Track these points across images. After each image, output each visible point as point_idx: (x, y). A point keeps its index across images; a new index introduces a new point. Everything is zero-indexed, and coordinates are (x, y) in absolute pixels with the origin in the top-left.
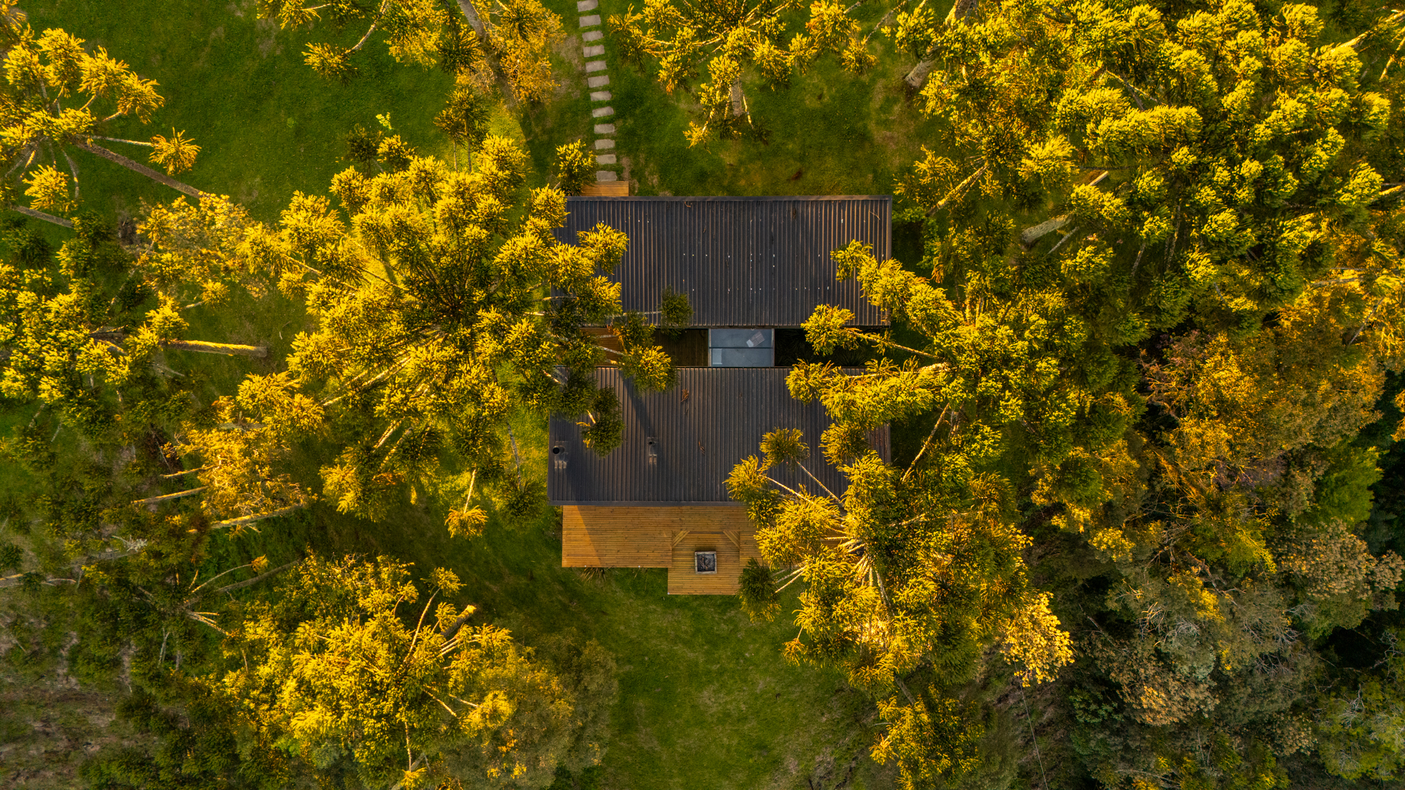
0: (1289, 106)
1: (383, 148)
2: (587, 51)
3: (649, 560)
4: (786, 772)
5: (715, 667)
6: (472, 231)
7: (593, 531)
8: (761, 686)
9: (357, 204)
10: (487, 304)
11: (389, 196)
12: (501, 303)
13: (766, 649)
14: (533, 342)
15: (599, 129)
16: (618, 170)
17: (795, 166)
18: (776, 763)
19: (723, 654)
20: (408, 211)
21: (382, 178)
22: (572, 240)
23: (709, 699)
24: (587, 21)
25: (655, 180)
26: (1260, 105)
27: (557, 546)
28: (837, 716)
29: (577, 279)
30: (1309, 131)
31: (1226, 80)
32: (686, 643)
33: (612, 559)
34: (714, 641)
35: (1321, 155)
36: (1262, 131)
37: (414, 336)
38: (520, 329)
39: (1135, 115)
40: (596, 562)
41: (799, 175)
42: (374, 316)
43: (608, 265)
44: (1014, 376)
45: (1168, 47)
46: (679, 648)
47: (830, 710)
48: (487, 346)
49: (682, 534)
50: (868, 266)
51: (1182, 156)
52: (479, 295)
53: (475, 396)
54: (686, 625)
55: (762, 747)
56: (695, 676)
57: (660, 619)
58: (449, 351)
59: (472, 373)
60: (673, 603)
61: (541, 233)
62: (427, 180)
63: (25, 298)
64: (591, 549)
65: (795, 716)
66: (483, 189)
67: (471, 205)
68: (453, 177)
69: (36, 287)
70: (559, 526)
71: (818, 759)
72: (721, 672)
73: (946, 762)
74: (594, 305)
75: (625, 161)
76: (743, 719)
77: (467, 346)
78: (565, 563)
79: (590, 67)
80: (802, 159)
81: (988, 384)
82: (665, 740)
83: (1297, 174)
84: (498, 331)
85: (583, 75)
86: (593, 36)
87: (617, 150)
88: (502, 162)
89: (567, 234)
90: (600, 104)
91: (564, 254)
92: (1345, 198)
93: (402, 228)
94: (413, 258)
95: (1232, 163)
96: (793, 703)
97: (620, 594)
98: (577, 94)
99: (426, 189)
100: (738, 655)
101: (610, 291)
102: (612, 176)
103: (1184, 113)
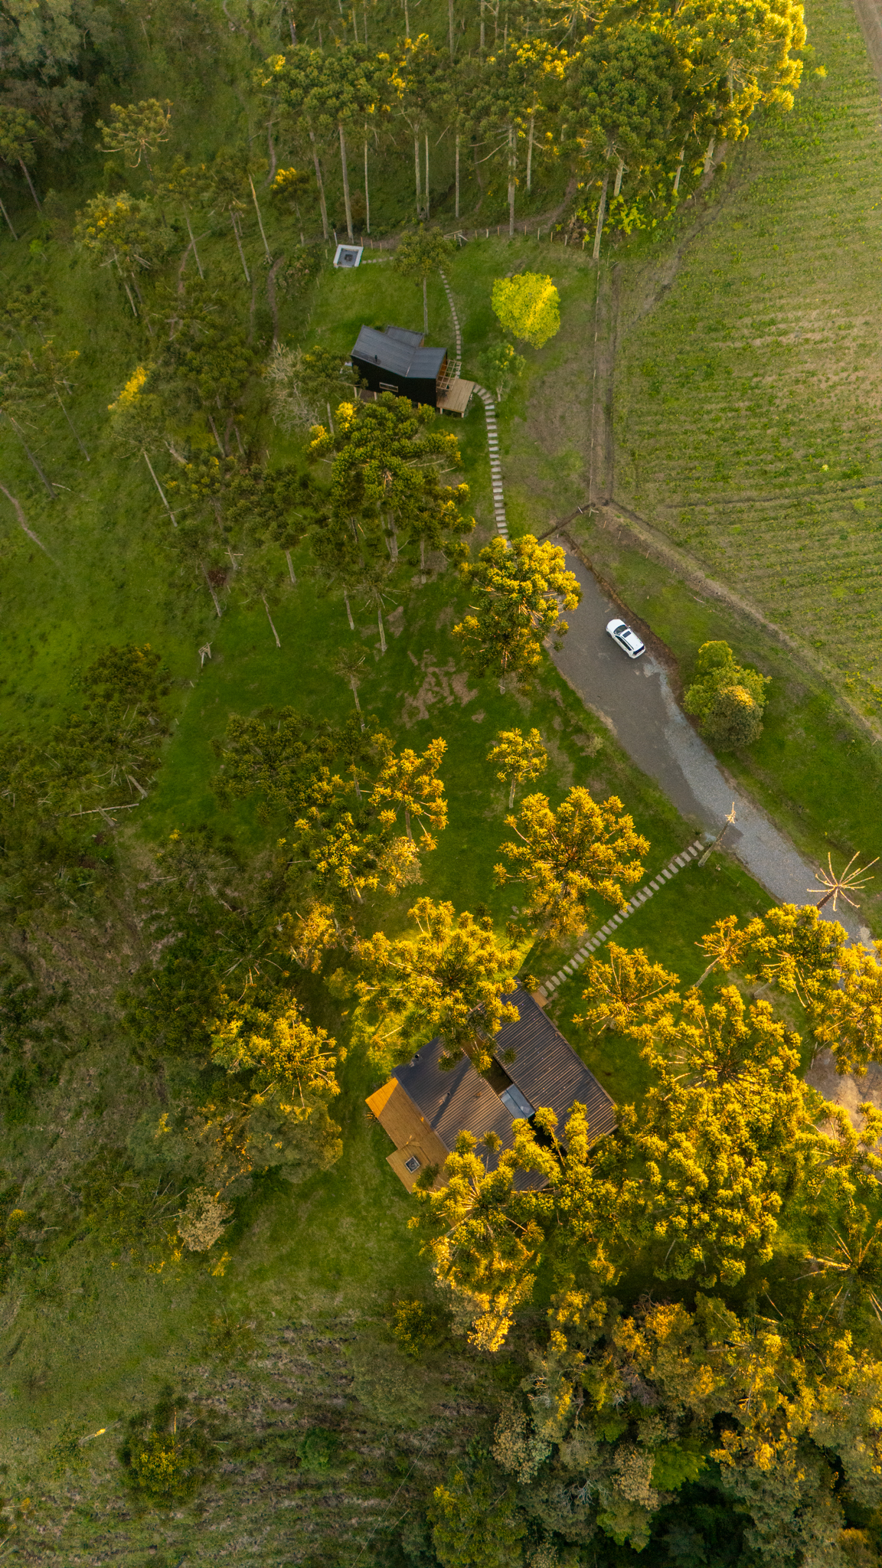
0: (738, 1216)
1: (485, 919)
2: (588, 944)
3: (395, 1137)
4: (333, 1298)
5: (364, 1213)
6: (482, 968)
7: (390, 1102)
8: (370, 1245)
9: (463, 925)
10: (462, 990)
11: (472, 934)
12: (466, 996)
13: (390, 1232)
14: (462, 1015)
15: (560, 973)
16: (550, 994)
17: (611, 1070)
18: (334, 1288)
19: (374, 1212)
20: (474, 945)
21: (476, 928)
22: (504, 1003)
23: (347, 1223)
24: (600, 934)
25: (558, 1013)
26: (731, 1204)
27: (370, 1092)
28: (380, 1301)
29: (493, 1014)
30: (737, 1230)
31: (728, 1185)
32: (367, 1190)
33: (383, 1121)
34: (377, 1202)
35: (731, 1240)
36: (720, 1211)
37: (435, 977)
38: (463, 1007)
39: (691, 1162)
40: (377, 1115)
41: (609, 1074)
42: (432, 958)
43: (506, 1020)
44: (577, 1195)
45: (723, 1156)
46: (361, 1188)
47: (380, 1295)
48: (449, 1001)
49: (417, 1144)
50: (580, 1116)
51: (690, 1190)
52: (463, 986)
53: (430, 1011)
54: (375, 1182)
55: (339, 1273)
56: (353, 1206)
57: (370, 1168)
58: (438, 991)
59: (437, 1003)
60: (382, 1165)
61: (498, 990)
62: (487, 941)
63: (346, 836)
64: (382, 1107)
65: (366, 1277)
66: (497, 961)
67: (490, 961)
68: (494, 949)
69: (353, 837)
70: (380, 1086)
71: (350, 1312)
72: (364, 1218)
73: (408, 1337)
74: (488, 1025)
75: (556, 995)
76: (347, 1250)
77: (444, 994)
78: (368, 1100)
79: (582, 951)
80: (617, 1070)
81: (567, 1189)
82: (310, 1220)
83: (718, 1238)
84: (457, 1001)
85: (577, 950)
86: (596, 942)
87: (558, 988)
88: (511, 961)
89: (504, 999)
90: (570, 966)
91: (497, 1003)
92: (725, 1262)
93: (466, 946)
94: (459, 956)
95: (703, 1210)
96: (372, 1270)
97: (369, 1138)
98: (567, 953)
99: (483, 945)
100: (378, 1221)
101: (497, 1027)
102: (545, 993)
103: (704, 1178)
